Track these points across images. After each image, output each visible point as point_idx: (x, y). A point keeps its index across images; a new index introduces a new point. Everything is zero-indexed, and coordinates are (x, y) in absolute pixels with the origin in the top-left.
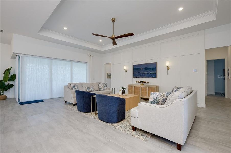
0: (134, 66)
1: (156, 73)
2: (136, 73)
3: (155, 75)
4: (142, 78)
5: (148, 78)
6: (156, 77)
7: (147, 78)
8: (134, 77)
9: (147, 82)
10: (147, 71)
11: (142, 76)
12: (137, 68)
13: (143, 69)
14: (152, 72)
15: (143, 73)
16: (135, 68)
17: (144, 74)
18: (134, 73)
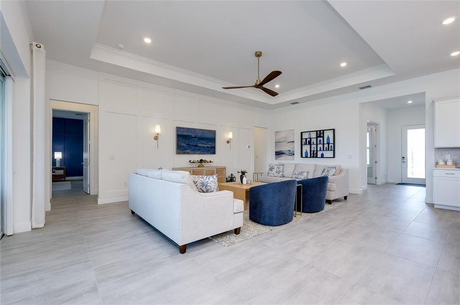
0: (178, 129)
1: (214, 147)
2: (183, 144)
3: (213, 149)
4: (195, 154)
5: (205, 154)
6: (214, 153)
7: (203, 154)
8: (178, 153)
9: (210, 162)
10: (203, 142)
11: (195, 151)
12: (185, 134)
13: (196, 137)
14: (210, 145)
15: (196, 146)
16: (180, 133)
17: (197, 148)
18: (180, 144)
